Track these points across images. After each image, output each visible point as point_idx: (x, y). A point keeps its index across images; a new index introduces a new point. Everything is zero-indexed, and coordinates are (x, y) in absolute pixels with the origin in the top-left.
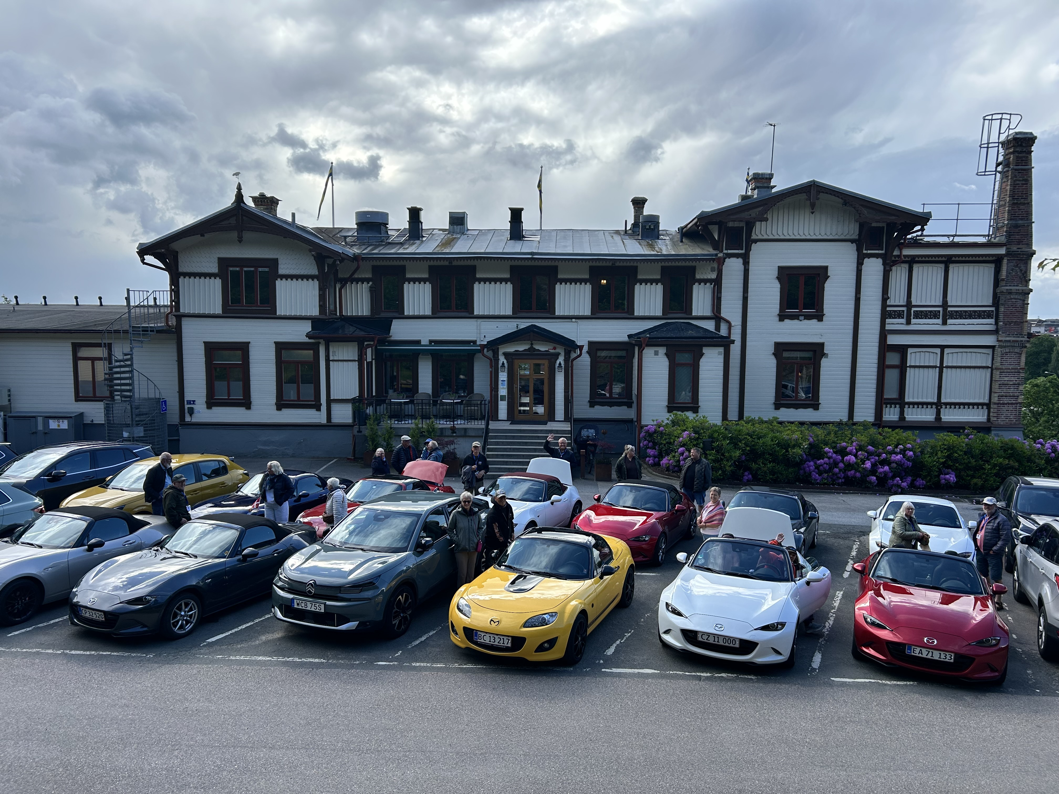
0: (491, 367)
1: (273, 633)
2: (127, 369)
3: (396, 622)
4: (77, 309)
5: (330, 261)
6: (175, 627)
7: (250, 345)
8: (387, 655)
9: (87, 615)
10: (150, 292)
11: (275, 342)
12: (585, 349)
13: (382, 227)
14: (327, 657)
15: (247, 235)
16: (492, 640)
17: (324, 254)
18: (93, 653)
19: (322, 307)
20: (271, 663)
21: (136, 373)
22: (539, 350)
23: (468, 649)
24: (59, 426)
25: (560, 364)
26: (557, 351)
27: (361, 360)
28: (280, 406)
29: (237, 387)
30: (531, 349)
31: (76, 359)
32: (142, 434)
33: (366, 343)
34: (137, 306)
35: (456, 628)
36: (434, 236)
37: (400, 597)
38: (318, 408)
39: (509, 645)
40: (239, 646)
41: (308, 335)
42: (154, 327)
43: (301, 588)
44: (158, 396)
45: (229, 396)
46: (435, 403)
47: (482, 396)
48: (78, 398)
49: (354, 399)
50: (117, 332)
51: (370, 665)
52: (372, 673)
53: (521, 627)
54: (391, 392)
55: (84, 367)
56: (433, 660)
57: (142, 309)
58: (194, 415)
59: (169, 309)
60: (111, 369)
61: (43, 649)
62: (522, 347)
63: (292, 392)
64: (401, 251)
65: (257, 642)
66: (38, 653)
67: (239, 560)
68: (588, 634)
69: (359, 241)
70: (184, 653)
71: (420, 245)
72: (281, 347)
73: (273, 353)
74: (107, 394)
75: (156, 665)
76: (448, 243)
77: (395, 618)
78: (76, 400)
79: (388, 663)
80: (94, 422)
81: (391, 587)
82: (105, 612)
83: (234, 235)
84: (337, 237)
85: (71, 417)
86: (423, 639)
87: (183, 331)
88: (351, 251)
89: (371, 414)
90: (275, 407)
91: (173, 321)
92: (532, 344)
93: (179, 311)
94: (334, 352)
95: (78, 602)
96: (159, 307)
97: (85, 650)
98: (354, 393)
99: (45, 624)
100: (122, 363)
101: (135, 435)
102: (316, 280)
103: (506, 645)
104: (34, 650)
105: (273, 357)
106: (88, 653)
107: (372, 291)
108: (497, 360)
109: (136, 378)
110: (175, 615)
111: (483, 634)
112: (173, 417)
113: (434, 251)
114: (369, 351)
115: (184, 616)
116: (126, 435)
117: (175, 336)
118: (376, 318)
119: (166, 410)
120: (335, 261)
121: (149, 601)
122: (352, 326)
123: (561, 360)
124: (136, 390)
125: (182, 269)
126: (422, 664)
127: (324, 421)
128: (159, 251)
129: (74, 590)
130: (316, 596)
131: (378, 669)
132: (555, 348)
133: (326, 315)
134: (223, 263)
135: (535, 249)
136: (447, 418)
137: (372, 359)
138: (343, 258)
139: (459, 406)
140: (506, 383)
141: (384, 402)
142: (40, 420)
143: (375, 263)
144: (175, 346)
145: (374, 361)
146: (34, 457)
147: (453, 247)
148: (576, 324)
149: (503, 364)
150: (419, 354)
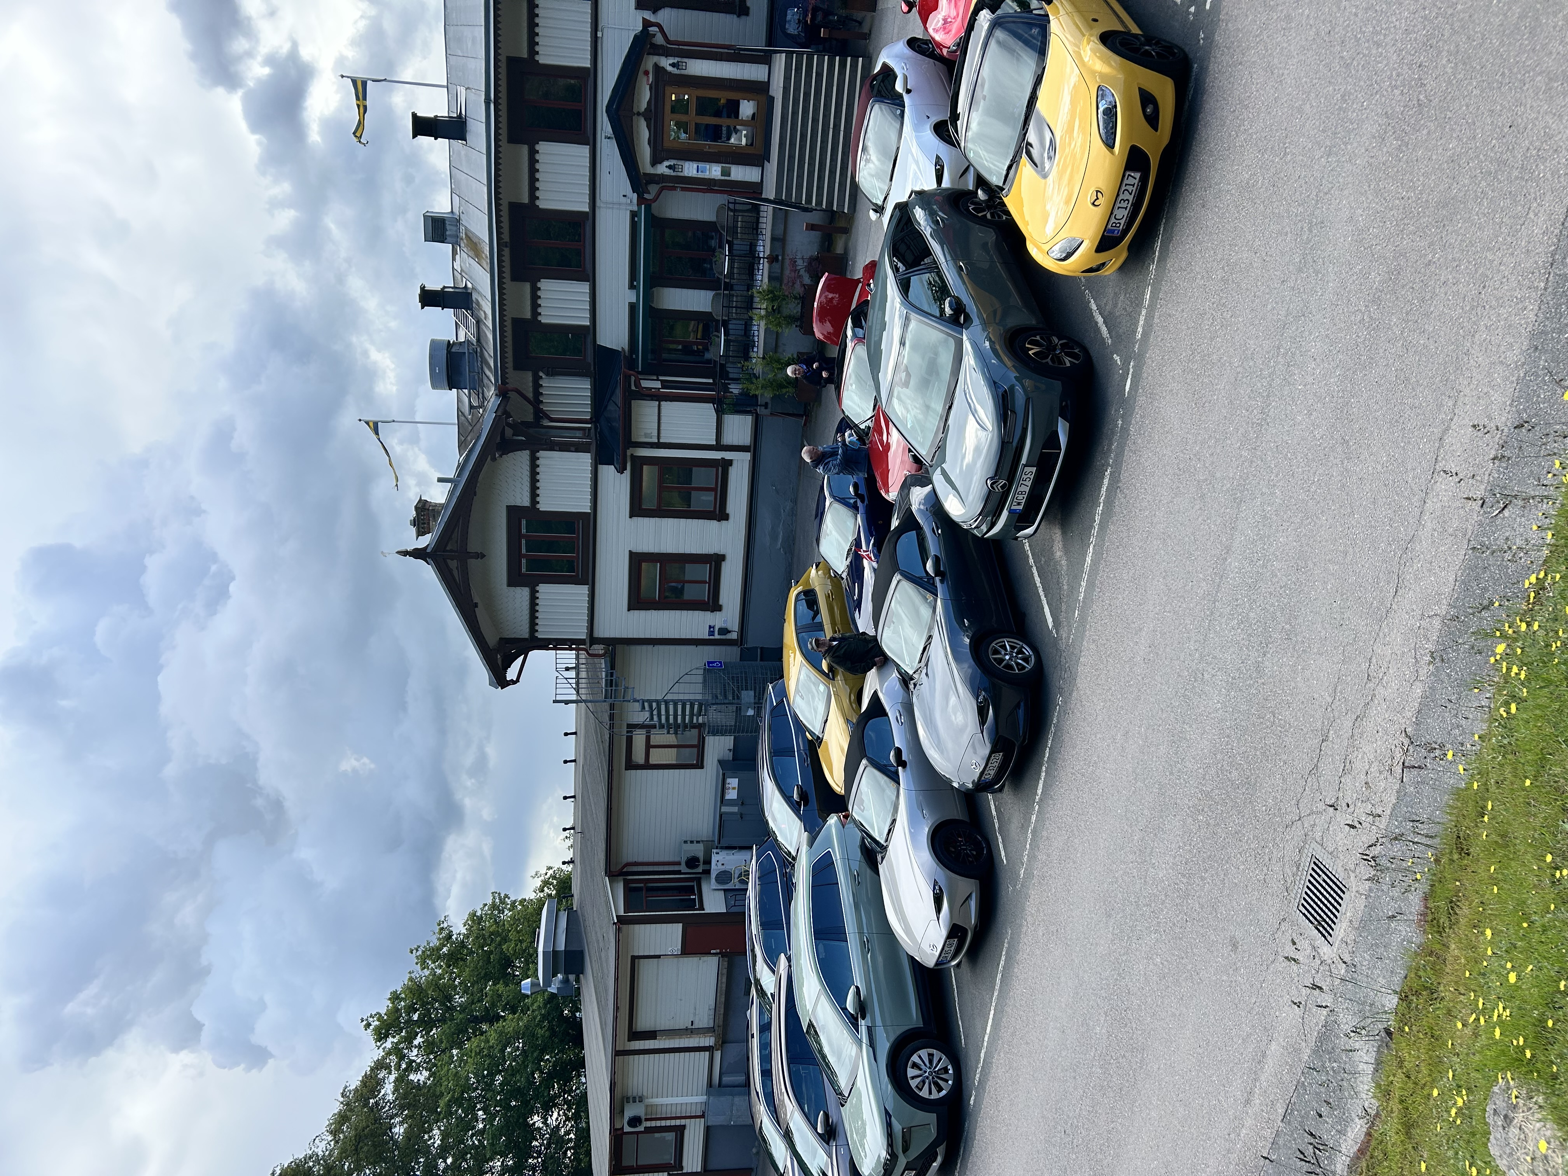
0: (674, 188)
1: (1053, 541)
2: (663, 707)
3: (1068, 361)
4: (581, 761)
5: (509, 432)
6: (1024, 667)
7: (634, 551)
8: (1116, 376)
9: (992, 773)
10: (558, 675)
11: (630, 517)
12: (648, 15)
13: (453, 350)
14: (1103, 465)
15: (473, 546)
16: (1124, 205)
17: (498, 440)
18: (1044, 768)
19: (578, 448)
20: (1099, 547)
21: (669, 697)
22: (649, 102)
23: (1130, 248)
24: (734, 788)
25: (673, 65)
26: (650, 68)
27: (659, 397)
28: (721, 515)
29: (692, 571)
30: (647, 115)
31: (647, 766)
32: (752, 693)
33: (633, 388)
34: (578, 692)
35: (1094, 265)
36: (464, 269)
37: (1030, 352)
38: (730, 463)
39: (1138, 175)
40: (1065, 587)
41: (621, 471)
42: (607, 672)
43: (995, 500)
44: (701, 672)
45: (705, 582)
46: (728, 287)
47: (721, 208)
48: (700, 765)
49: (717, 411)
50: (612, 717)
51: (1128, 404)
52: (1141, 400)
53: (1112, 153)
54: (708, 356)
55: (657, 757)
56: (1137, 305)
57: (581, 686)
58: (730, 629)
59: (581, 652)
60: (662, 726)
61: (1029, 826)
62: (643, 133)
63: (704, 498)
64: (489, 323)
65: (1064, 562)
66: (1034, 832)
67: (942, 581)
68: (1140, 33)
69: (476, 386)
70: (1063, 659)
71: (479, 293)
72: (637, 509)
73: (646, 520)
74: (695, 732)
75: (1075, 694)
76: (474, 247)
77: (1061, 362)
78: (702, 767)
79: (1130, 376)
80: (732, 747)
81: (1013, 366)
82: (992, 752)
83: (473, 563)
84: (472, 419)
85: (724, 775)
86: (1100, 320)
87: (612, 636)
88: (492, 400)
89: (740, 386)
90: (724, 522)
91: (599, 649)
92: (639, 114)
93: (584, 640)
94: (646, 435)
95: (973, 782)
96: (578, 665)
97: (1039, 778)
98: (707, 411)
99: (996, 821)
100: (655, 712)
101: (752, 701)
102: (538, 454)
103: (1136, 182)
104: (1030, 835)
105: (653, 520)
106: (1043, 774)
107: (553, 372)
108: (662, 178)
109: (675, 697)
110: (1010, 667)
111: (1113, 220)
112: (731, 654)
113: (488, 270)
114: (645, 384)
115: (1011, 657)
116: (751, 712)
117: (619, 648)
118: (595, 369)
119: (720, 662)
120: (508, 425)
121: (985, 699)
122: (606, 406)
123: (666, 63)
124: (692, 697)
125: (524, 633)
126: (1141, 323)
127: (747, 456)
128: (500, 662)
129: (956, 785)
130: (1011, 479)
131: (1136, 392)
132: (646, 73)
133: (589, 444)
134: (515, 579)
135: (480, 95)
136: (753, 269)
137: (658, 380)
138: (503, 414)
139: (735, 247)
140: (701, 165)
141: (723, 366)
142: (725, 809)
143: (510, 364)
144: (633, 648)
145: (661, 378)
146: (775, 820)
147: (480, 239)
148: (605, 30)
149: (670, 167)
150: (651, 306)
